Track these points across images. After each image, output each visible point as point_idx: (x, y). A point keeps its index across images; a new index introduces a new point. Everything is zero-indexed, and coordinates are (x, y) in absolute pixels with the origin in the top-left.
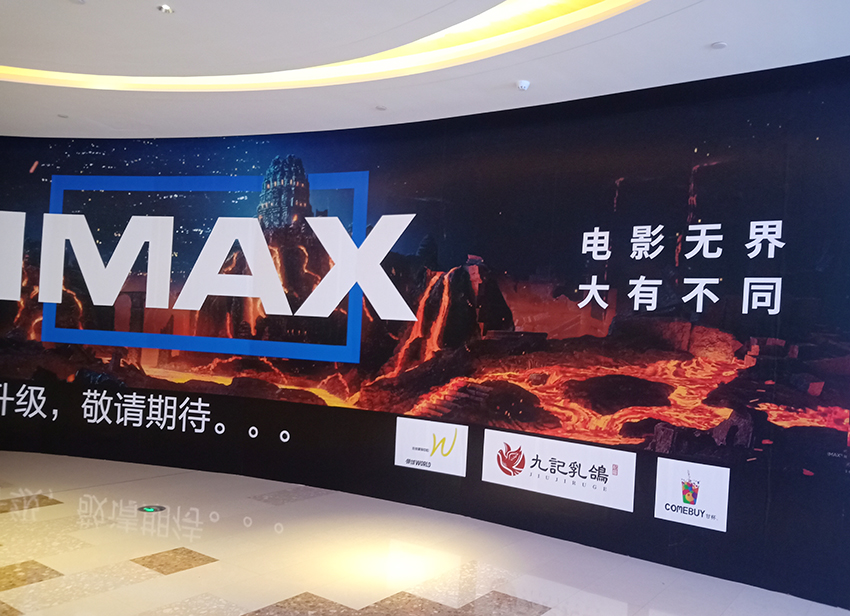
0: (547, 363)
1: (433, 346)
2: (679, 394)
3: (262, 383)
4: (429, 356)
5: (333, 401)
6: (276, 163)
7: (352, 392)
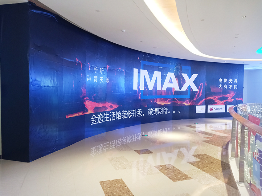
0: (215, 96)
1: (201, 94)
2: (229, 98)
3: (175, 103)
4: (200, 96)
5: (186, 105)
6: (177, 63)
7: (189, 103)
